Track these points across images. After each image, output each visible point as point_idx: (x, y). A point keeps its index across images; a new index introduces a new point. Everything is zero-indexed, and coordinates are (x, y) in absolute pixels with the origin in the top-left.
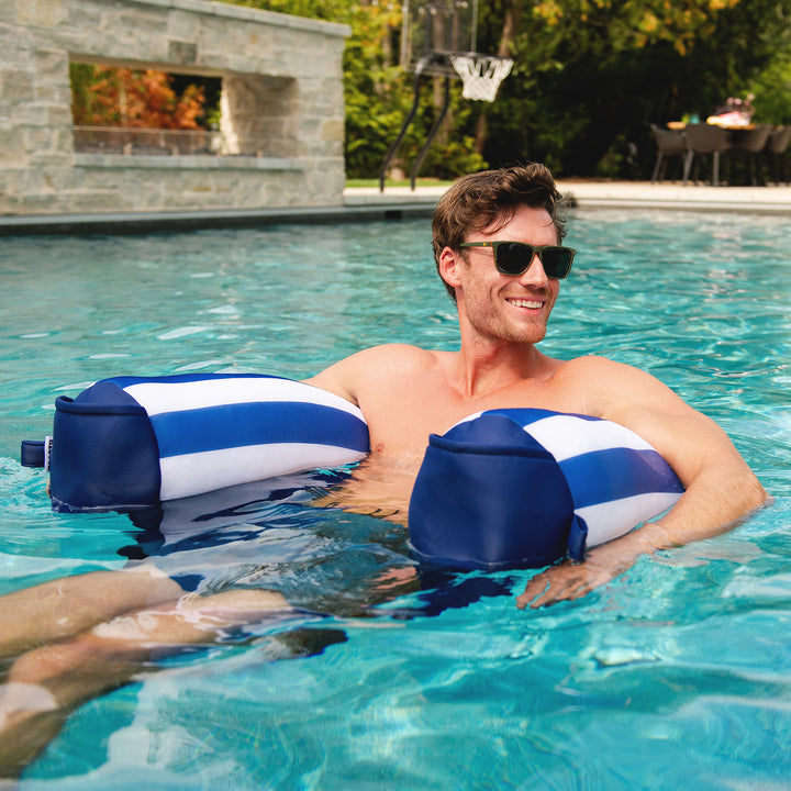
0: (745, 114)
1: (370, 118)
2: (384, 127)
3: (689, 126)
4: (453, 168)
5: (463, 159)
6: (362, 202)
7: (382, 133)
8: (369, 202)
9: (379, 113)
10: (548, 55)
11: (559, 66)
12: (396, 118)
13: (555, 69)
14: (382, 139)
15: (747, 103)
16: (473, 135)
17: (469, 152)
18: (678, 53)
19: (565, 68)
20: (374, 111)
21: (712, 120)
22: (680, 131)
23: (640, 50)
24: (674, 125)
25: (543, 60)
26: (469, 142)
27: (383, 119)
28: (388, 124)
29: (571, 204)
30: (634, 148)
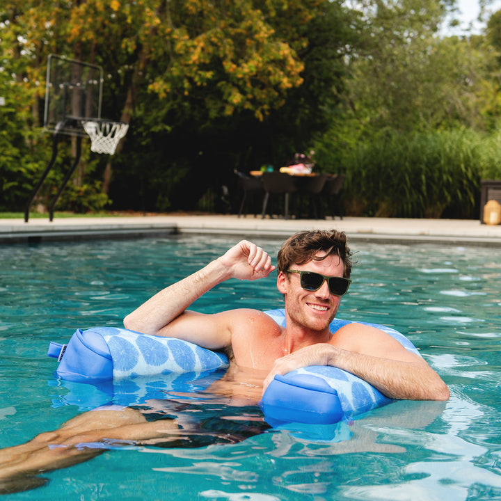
0: (308, 165)
1: (20, 165)
2: (31, 172)
3: (265, 174)
4: (85, 203)
5: (93, 197)
6: (10, 230)
7: (29, 176)
8: (15, 230)
9: (27, 162)
10: (159, 120)
11: (168, 128)
12: (40, 166)
13: (165, 130)
14: (30, 181)
15: (309, 157)
16: (102, 179)
17: (98, 192)
18: (258, 120)
19: (173, 129)
20: (23, 160)
21: (283, 170)
22: (259, 178)
23: (229, 116)
24: (255, 173)
25: (156, 123)
26: (98, 184)
27: (30, 166)
28: (35, 171)
29: (175, 232)
30: (226, 190)
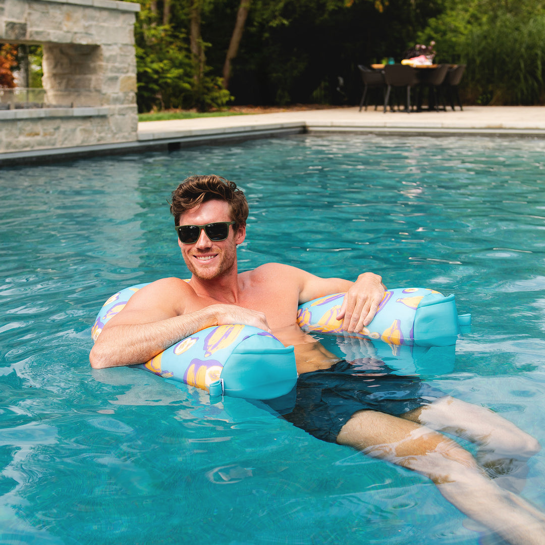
0: (428, 57)
1: (146, 66)
2: (156, 72)
3: (387, 67)
4: (208, 100)
5: (216, 94)
6: (151, 138)
7: (156, 76)
8: (156, 137)
9: (152, 62)
10: (277, 13)
11: (285, 22)
12: (165, 65)
13: (283, 24)
14: (155, 81)
15: (430, 48)
16: (221, 76)
17: (220, 88)
18: (377, 11)
19: (290, 22)
20: (148, 60)
21: (405, 62)
22: (380, 70)
23: (347, 8)
24: (376, 66)
25: (275, 17)
26: (220, 81)
27: (156, 66)
28: (160, 70)
29: (304, 130)
30: (341, 80)
